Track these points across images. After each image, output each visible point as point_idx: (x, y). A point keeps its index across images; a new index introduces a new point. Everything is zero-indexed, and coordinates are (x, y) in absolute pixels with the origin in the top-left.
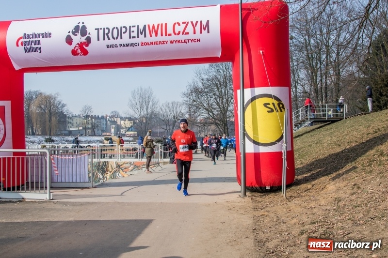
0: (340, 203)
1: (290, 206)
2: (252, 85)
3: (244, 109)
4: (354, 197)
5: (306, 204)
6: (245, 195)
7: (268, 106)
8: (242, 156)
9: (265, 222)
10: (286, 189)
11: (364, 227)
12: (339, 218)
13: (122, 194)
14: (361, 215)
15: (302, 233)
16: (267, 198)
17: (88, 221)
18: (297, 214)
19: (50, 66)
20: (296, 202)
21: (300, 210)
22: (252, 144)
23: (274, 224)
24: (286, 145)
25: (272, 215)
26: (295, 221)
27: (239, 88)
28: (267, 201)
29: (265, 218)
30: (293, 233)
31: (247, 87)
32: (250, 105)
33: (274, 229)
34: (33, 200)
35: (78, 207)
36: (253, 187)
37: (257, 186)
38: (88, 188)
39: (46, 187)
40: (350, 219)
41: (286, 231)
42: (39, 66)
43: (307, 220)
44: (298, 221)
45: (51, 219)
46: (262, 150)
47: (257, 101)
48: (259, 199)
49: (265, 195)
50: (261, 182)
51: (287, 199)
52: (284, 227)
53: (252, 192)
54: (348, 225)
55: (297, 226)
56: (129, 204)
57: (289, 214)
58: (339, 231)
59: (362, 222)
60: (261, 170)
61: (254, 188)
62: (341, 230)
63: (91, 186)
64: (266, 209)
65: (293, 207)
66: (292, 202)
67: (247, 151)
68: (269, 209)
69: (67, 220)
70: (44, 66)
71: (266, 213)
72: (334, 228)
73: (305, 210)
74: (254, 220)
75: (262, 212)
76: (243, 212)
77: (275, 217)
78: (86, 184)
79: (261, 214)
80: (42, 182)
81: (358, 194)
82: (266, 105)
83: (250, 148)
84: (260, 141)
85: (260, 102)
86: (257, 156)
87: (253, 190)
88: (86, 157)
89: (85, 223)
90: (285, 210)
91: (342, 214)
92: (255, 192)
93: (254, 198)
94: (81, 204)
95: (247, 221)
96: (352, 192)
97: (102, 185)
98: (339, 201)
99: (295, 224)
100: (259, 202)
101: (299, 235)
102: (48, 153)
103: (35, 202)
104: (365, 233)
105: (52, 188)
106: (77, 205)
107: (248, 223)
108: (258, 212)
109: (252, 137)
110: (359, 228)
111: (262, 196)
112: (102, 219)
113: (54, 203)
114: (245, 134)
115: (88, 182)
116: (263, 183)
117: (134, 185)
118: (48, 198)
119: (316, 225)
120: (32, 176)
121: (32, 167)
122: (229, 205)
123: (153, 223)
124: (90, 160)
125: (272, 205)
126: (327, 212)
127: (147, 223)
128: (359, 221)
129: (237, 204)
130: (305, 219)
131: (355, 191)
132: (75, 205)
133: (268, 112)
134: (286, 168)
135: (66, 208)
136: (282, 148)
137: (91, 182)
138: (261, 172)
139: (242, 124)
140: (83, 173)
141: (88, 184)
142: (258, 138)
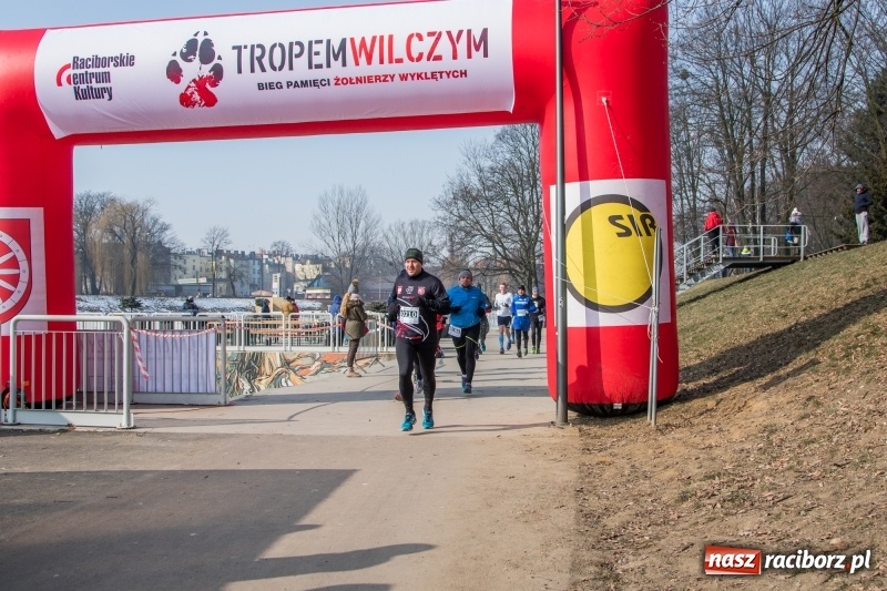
0: (773, 437)
1: (662, 443)
2: (583, 176)
3: (564, 229)
4: (804, 424)
5: (698, 440)
6: (566, 420)
7: (618, 221)
8: (559, 334)
9: (605, 476)
10: (656, 412)
11: (821, 485)
12: (768, 467)
13: (290, 419)
14: (817, 461)
15: (683, 498)
16: (615, 428)
17: (210, 471)
18: (677, 460)
19: (131, 130)
20: (677, 436)
21: (684, 451)
22: (584, 308)
23: (624, 479)
24: (656, 309)
25: (621, 462)
26: (670, 473)
27: (554, 182)
28: (614, 434)
29: (606, 467)
30: (663, 499)
31: (570, 181)
32: (579, 219)
33: (622, 490)
34: (92, 429)
35: (190, 444)
36: (583, 405)
37: (593, 402)
38: (216, 406)
39: (121, 404)
40: (791, 468)
41: (650, 495)
42: (108, 131)
43: (697, 471)
44: (677, 473)
45: (131, 467)
46: (605, 320)
47: (594, 210)
48: (595, 429)
49: (610, 422)
50: (603, 392)
51: (658, 429)
52: (645, 486)
53: (583, 416)
54: (786, 481)
55: (674, 484)
56: (304, 438)
57: (659, 460)
58: (766, 494)
59: (816, 474)
60: (603, 367)
61: (587, 406)
62: (769, 490)
63: (222, 402)
64: (609, 451)
65: (670, 445)
66: (670, 436)
67: (569, 325)
68: (616, 451)
69: (165, 469)
70: (119, 130)
71: (608, 459)
72: (756, 486)
73: (694, 452)
74: (582, 472)
75: (600, 457)
76: (558, 457)
77: (628, 466)
78: (212, 396)
79: (597, 460)
80: (111, 392)
81: (816, 416)
82: (613, 220)
83: (578, 317)
84: (601, 301)
85: (600, 214)
86: (592, 334)
87: (584, 412)
88: (212, 337)
89: (206, 475)
90: (650, 451)
91: (774, 459)
92: (590, 415)
93: (584, 427)
94: (198, 438)
95: (566, 474)
96: (802, 412)
97: (248, 400)
98: (772, 432)
99: (672, 479)
100: (596, 437)
101: (677, 501)
102: (125, 325)
103: (95, 432)
104: (821, 496)
105: (134, 404)
106: (188, 440)
107: (567, 478)
108: (591, 456)
109: (582, 292)
110: (810, 487)
111: (606, 424)
112: (242, 467)
113: (138, 434)
114: (566, 285)
115: (216, 393)
116: (607, 395)
117: (316, 401)
118: (125, 425)
119: (717, 481)
120: (90, 378)
121: (90, 359)
122: (529, 442)
123: (356, 476)
124: (219, 349)
125: (623, 442)
126: (744, 455)
127: (342, 476)
128: (810, 471)
129: (547, 440)
130: (693, 469)
131: (809, 412)
132: (183, 440)
133: (620, 235)
134: (658, 360)
135: (163, 445)
136: (649, 316)
137: (223, 393)
138: (600, 370)
139: (559, 262)
140: (204, 373)
141: (215, 396)
142: (595, 293)
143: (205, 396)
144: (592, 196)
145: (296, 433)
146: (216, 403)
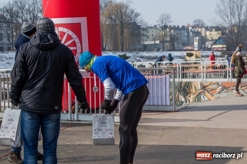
13: (208, 120)
17: (171, 146)
35: (160, 131)
38: (170, 112)
56: (216, 130)
63: (173, 110)
69: (150, 144)
78: (168, 107)
88: (168, 77)
94: (164, 128)
97: (186, 109)
106: (159, 130)
112: (187, 144)
115: (170, 105)
117: (222, 110)
124: (171, 80)
132: (157, 129)
135: (148, 132)
137: (173, 106)
140: (164, 95)
141: (170, 107)
143: (165, 107)
145: (212, 127)
146: (170, 110)
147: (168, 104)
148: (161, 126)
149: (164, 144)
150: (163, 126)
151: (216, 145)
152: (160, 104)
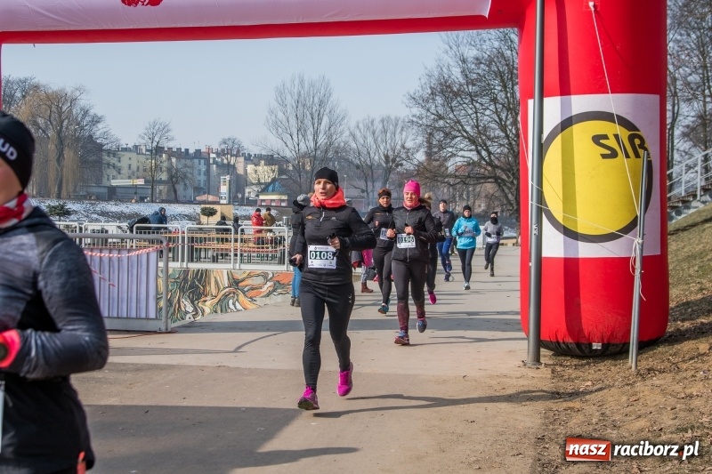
1: (638, 389)
2: (565, 90)
3: (542, 150)
5: (679, 388)
6: (537, 359)
7: (602, 141)
8: (532, 264)
9: (571, 424)
10: (638, 355)
13: (236, 351)
16: (592, 370)
17: (150, 406)
18: (652, 409)
19: (66, 28)
20: (658, 382)
21: (660, 399)
22: (560, 237)
23: (591, 428)
24: (640, 241)
25: (590, 409)
26: (642, 423)
27: (532, 96)
28: (590, 377)
29: (575, 414)
31: (551, 95)
32: (558, 141)
35: (129, 375)
36: (558, 342)
37: (569, 340)
38: (155, 332)
43: (670, 422)
44: (649, 424)
46: (586, 251)
47: (577, 129)
48: (570, 372)
49: (588, 364)
50: (581, 330)
51: (639, 374)
52: (612, 436)
53: (558, 356)
55: (644, 436)
56: (251, 371)
57: (631, 409)
60: (582, 302)
61: (563, 345)
63: (163, 329)
65: (646, 393)
66: (648, 382)
67: (545, 254)
68: (587, 397)
69: (103, 402)
71: (578, 405)
73: (672, 401)
74: (548, 418)
75: (568, 402)
77: (597, 414)
78: (151, 322)
79: (565, 406)
82: (597, 139)
83: (554, 246)
84: (581, 230)
85: (582, 133)
86: (571, 267)
87: (560, 350)
88: (153, 256)
89: (146, 410)
90: (624, 398)
92: (566, 355)
93: (559, 369)
94: (138, 369)
95: (528, 420)
97: (191, 327)
100: (569, 379)
106: (126, 371)
107: (529, 424)
109: (560, 219)
111: (582, 365)
112: (185, 403)
114: (542, 209)
115: (156, 319)
116: (586, 333)
117: (268, 330)
122: (494, 382)
124: (161, 264)
125: (598, 387)
129: (514, 382)
130: (667, 420)
132: (122, 371)
133: (604, 156)
134: (640, 298)
135: (100, 376)
136: (631, 248)
137: (164, 319)
138: (579, 305)
139: (535, 186)
140: (143, 296)
141: (156, 321)
142: (576, 221)
143: (145, 321)
144: (574, 113)
145: (243, 365)
146: (157, 329)
147: (152, 315)
148: (133, 364)
149: (134, 404)
150: (137, 364)
151: (248, 406)
152: (134, 315)
